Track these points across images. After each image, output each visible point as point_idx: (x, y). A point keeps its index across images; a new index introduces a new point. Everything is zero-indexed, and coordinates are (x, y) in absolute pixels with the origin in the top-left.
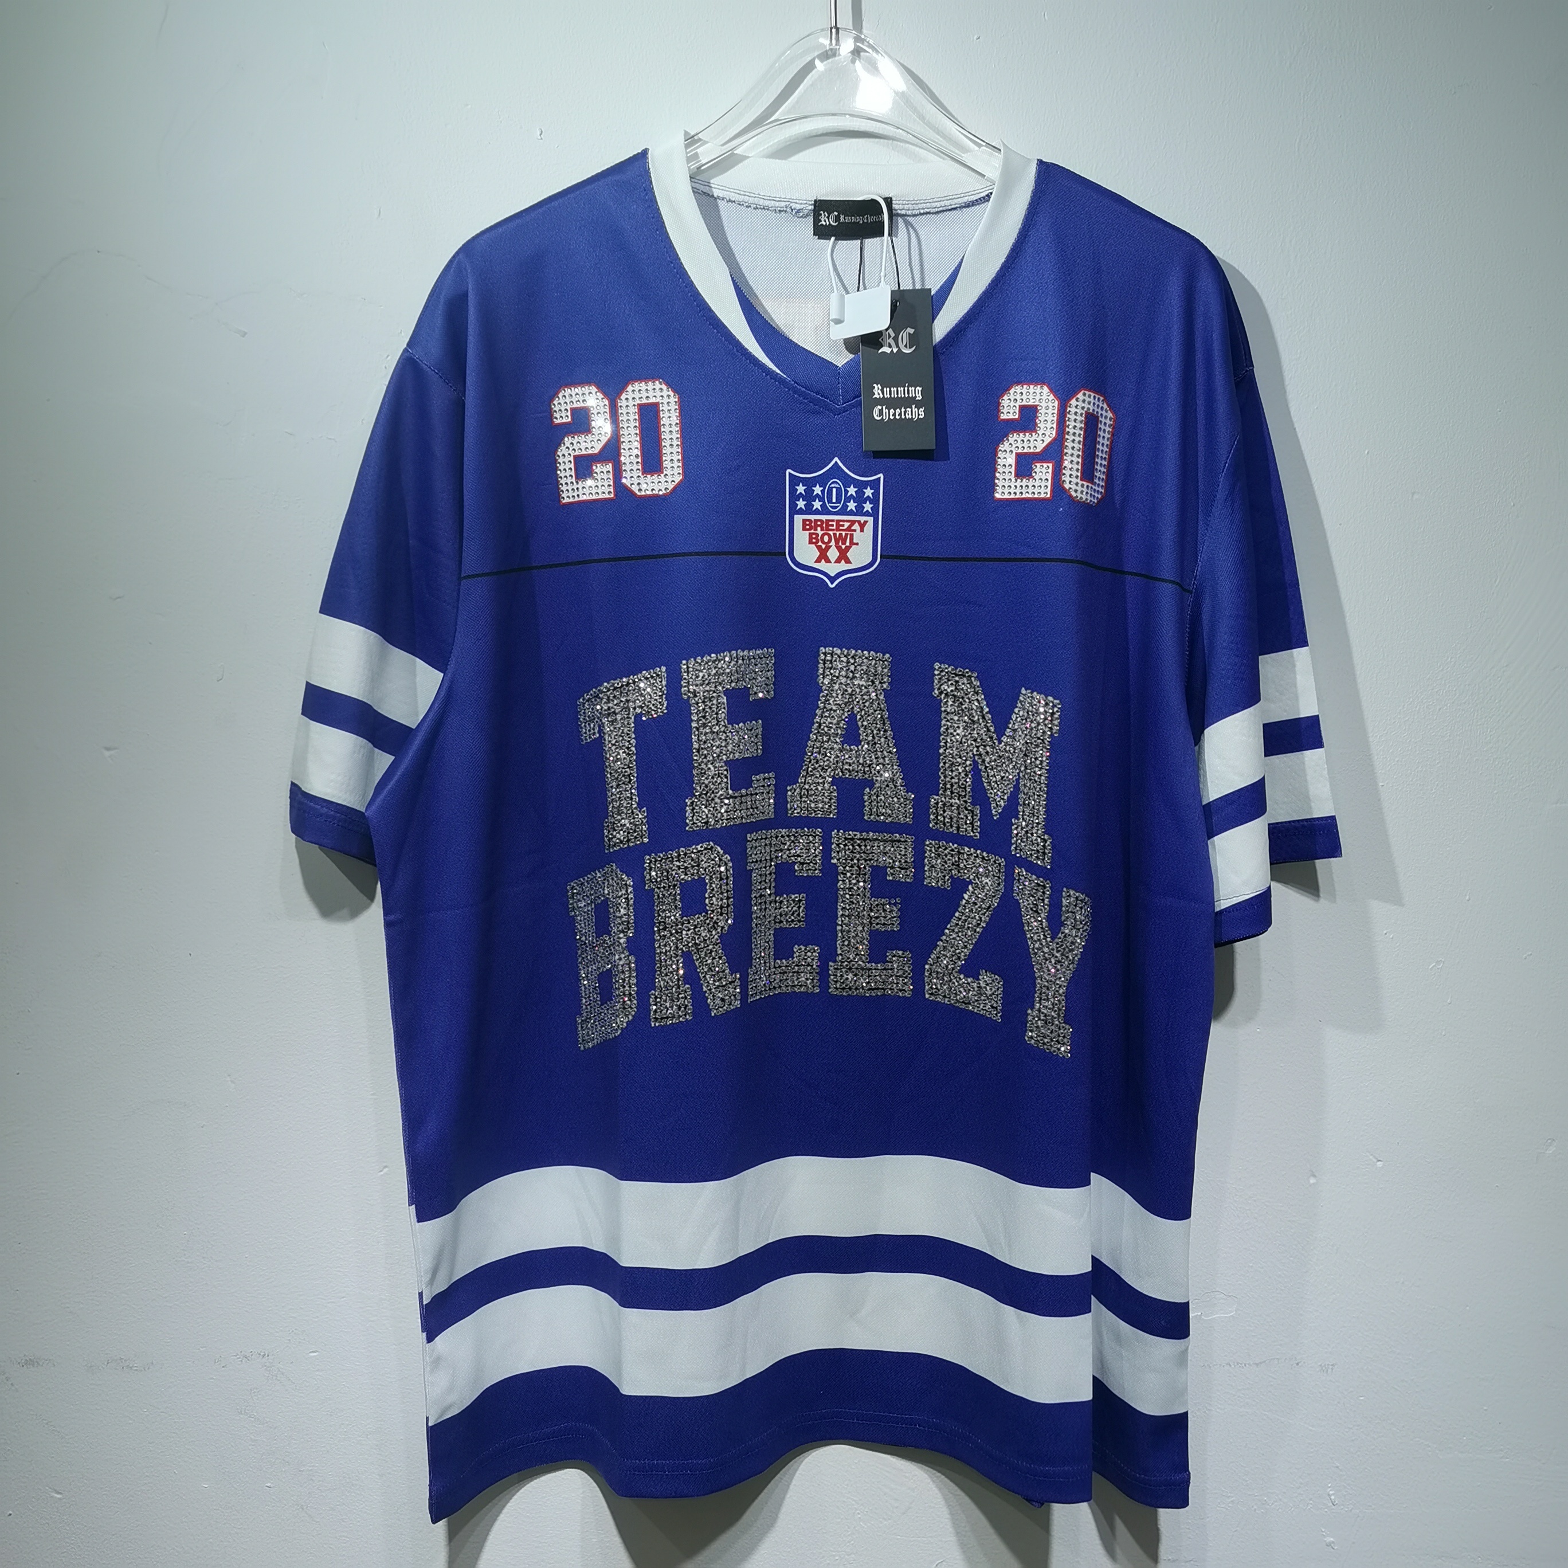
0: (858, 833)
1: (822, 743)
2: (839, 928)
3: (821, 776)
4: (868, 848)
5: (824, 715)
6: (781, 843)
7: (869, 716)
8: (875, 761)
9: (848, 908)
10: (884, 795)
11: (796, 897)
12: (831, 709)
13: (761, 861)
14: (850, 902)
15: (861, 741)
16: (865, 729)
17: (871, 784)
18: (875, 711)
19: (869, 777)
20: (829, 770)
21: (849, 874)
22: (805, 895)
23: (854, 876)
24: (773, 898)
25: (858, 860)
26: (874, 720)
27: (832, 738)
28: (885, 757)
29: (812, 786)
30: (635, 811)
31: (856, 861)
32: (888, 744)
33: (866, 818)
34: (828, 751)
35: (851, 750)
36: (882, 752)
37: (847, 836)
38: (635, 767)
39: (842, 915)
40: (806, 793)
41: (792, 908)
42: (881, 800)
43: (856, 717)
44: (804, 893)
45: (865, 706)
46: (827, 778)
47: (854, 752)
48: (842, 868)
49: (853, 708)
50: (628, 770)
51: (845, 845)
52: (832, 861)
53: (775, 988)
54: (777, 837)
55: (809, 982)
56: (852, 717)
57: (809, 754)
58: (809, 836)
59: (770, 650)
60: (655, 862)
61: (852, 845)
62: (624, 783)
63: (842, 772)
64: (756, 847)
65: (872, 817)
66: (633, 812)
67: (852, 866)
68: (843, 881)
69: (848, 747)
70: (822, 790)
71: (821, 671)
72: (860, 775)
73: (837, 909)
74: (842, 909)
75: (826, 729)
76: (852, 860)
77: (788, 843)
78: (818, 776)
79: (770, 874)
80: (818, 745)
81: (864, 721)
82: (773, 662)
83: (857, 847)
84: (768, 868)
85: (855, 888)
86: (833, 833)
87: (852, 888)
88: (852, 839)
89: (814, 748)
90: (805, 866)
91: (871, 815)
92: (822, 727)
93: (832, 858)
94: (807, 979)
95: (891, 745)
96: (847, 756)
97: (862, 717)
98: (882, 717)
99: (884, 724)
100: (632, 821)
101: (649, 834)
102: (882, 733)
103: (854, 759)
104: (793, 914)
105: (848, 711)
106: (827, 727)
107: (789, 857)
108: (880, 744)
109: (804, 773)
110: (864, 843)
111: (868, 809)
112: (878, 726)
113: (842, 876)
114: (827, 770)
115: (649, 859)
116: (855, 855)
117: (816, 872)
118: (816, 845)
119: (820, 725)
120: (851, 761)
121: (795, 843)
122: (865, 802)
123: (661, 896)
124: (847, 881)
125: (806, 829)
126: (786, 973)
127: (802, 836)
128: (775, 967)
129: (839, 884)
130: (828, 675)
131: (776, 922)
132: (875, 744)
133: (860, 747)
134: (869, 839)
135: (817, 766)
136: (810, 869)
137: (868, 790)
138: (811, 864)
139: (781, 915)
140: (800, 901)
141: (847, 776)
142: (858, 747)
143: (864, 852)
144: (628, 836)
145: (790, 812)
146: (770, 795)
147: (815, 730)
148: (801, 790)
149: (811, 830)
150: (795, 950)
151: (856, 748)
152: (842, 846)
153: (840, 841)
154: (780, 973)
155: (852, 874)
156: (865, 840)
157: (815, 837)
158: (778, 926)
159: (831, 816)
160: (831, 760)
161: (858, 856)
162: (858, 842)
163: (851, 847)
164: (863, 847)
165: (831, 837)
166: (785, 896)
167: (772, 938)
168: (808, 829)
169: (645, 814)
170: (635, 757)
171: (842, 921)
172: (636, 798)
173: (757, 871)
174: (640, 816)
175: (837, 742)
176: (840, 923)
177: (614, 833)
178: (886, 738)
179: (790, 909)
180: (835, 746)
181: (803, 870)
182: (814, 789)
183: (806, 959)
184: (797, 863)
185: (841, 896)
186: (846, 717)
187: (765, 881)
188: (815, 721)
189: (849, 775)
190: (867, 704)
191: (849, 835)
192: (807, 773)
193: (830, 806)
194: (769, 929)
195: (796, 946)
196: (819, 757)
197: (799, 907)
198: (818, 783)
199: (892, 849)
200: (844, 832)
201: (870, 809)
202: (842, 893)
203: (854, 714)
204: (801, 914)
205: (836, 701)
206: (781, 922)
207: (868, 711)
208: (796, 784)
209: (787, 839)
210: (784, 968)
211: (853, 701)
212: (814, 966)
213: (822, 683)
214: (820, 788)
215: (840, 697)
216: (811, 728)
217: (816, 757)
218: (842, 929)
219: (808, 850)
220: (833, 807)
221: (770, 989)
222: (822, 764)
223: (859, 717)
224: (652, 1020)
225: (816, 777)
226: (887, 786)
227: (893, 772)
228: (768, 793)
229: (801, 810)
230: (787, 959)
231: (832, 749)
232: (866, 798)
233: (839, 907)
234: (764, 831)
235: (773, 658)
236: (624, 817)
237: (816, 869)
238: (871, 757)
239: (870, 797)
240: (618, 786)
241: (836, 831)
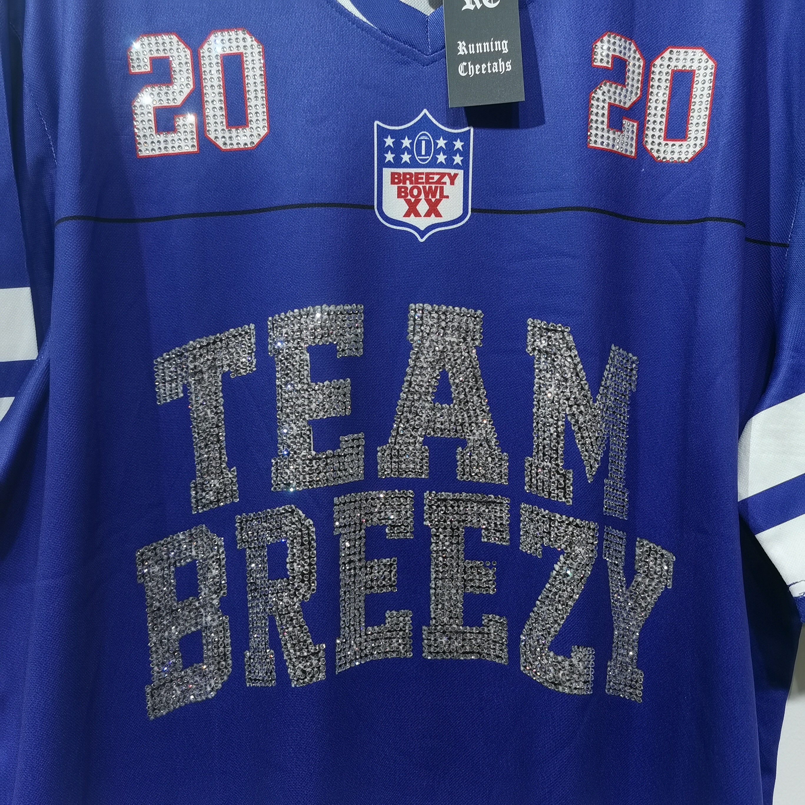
0: (450, 494)
1: (413, 401)
2: (432, 591)
3: (411, 435)
4: (461, 508)
5: (414, 373)
6: (372, 505)
7: (460, 373)
8: (467, 419)
9: (441, 571)
10: (477, 455)
11: (388, 561)
12: (422, 367)
13: (350, 525)
14: (444, 564)
15: (453, 400)
16: (457, 387)
17: (463, 443)
18: (467, 368)
19: (462, 436)
20: (420, 429)
21: (442, 537)
22: (396, 559)
23: (447, 538)
24: (363, 563)
25: (451, 521)
26: (466, 378)
27: (423, 397)
28: (478, 415)
29: (402, 447)
30: (224, 470)
31: (449, 523)
32: (481, 402)
33: (458, 477)
34: (419, 410)
35: (443, 409)
36: (475, 410)
37: (439, 497)
38: (224, 426)
39: (436, 578)
40: (397, 453)
41: (383, 573)
42: (474, 459)
43: (448, 374)
44: (396, 557)
45: (456, 363)
46: (418, 437)
47: (446, 410)
48: (435, 531)
49: (444, 365)
50: (216, 429)
51: (438, 506)
52: (425, 523)
53: (366, 655)
54: (367, 500)
55: (401, 647)
56: (444, 374)
57: (400, 413)
58: (399, 498)
59: (359, 306)
60: (247, 521)
61: (446, 506)
62: (212, 443)
63: (434, 431)
64: (344, 511)
65: (465, 477)
66: (222, 472)
67: (445, 528)
68: (436, 543)
69: (440, 406)
70: (413, 449)
71: (411, 328)
72: (452, 434)
73: (430, 572)
74: (435, 572)
75: (417, 387)
76: (445, 521)
77: (378, 506)
78: (409, 435)
79: (360, 538)
80: (408, 403)
81: (455, 379)
82: (362, 318)
83: (450, 508)
84: (357, 532)
85: (448, 550)
86: (425, 494)
87: (445, 550)
88: (445, 500)
89: (404, 407)
90: (396, 528)
91: (464, 475)
92: (413, 386)
93: (424, 520)
94: (400, 645)
95: (484, 403)
96: (438, 415)
97: (454, 374)
98: (474, 375)
99: (476, 382)
100: (221, 480)
101: (239, 493)
102: (474, 391)
103: (446, 417)
104: (384, 579)
105: (440, 368)
106: (418, 385)
107: (379, 520)
108: (473, 402)
109: (394, 434)
110: (456, 504)
111: (460, 469)
112: (471, 384)
113: (435, 538)
114: (418, 429)
115: (240, 519)
116: (448, 516)
117: (408, 534)
118: (408, 507)
119: (410, 384)
120: (443, 420)
121: (385, 506)
122: (458, 461)
123: (252, 556)
124: (440, 543)
125: (396, 491)
126: (378, 639)
127: (392, 498)
128: (366, 635)
129: (432, 547)
130: (418, 332)
131: (366, 588)
132: (467, 402)
133: (452, 405)
134: (462, 500)
135: (407, 425)
136: (401, 532)
137: (460, 449)
138: (403, 527)
139: (372, 581)
140: (391, 565)
141: (439, 435)
142: (449, 405)
143: (457, 513)
144: (218, 496)
145: (380, 473)
146: (359, 456)
147: (406, 388)
148: (391, 451)
149: (402, 491)
150: (387, 616)
151: (448, 406)
152: (434, 507)
153: (433, 502)
154: (372, 640)
155: (445, 536)
156: (457, 500)
157: (406, 498)
158: (368, 592)
159: (423, 476)
160: (422, 419)
161: (451, 517)
162: (451, 502)
163: (443, 508)
164: (456, 508)
165: (423, 498)
166: (376, 560)
167: (362, 604)
168: (399, 491)
169: (236, 474)
170: (223, 416)
171: (436, 584)
172: (225, 458)
173: (345, 536)
174: (230, 476)
175: (428, 401)
176: (433, 586)
177: (204, 494)
178: (479, 396)
179: (381, 573)
180: (427, 404)
181: (394, 533)
182: (404, 449)
183: (399, 624)
184: (388, 526)
185: (435, 558)
186: (438, 375)
187: (354, 546)
188: (405, 379)
189: (441, 435)
190: (459, 361)
191: (441, 495)
192: (398, 433)
193: (422, 466)
194: (359, 596)
195: (388, 612)
196: (410, 416)
197: (390, 572)
198: (409, 443)
199: (487, 510)
200: (437, 493)
201: (463, 468)
202: (435, 555)
203: (446, 372)
204: (393, 579)
205: (426, 358)
206: (372, 587)
207: (460, 369)
208: (386, 444)
209: (378, 501)
210: (375, 634)
211: (444, 358)
212: (407, 631)
213: (412, 340)
214: (411, 448)
215: (431, 354)
216: (402, 387)
217: (407, 416)
218: (435, 593)
219: (399, 512)
220: (425, 468)
221: (361, 657)
222: (413, 423)
223: (450, 374)
224: (247, 680)
225: (407, 437)
226: (481, 445)
227: (486, 431)
228: (358, 454)
229: (392, 471)
230: (379, 625)
231: (423, 407)
232: (458, 457)
233: (432, 570)
234: (352, 494)
235: (363, 315)
236: (214, 477)
237: (408, 532)
238: (463, 416)
239: (463, 456)
240: (206, 446)
241: (428, 492)
